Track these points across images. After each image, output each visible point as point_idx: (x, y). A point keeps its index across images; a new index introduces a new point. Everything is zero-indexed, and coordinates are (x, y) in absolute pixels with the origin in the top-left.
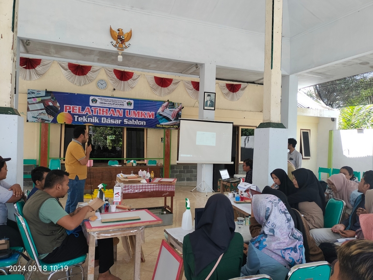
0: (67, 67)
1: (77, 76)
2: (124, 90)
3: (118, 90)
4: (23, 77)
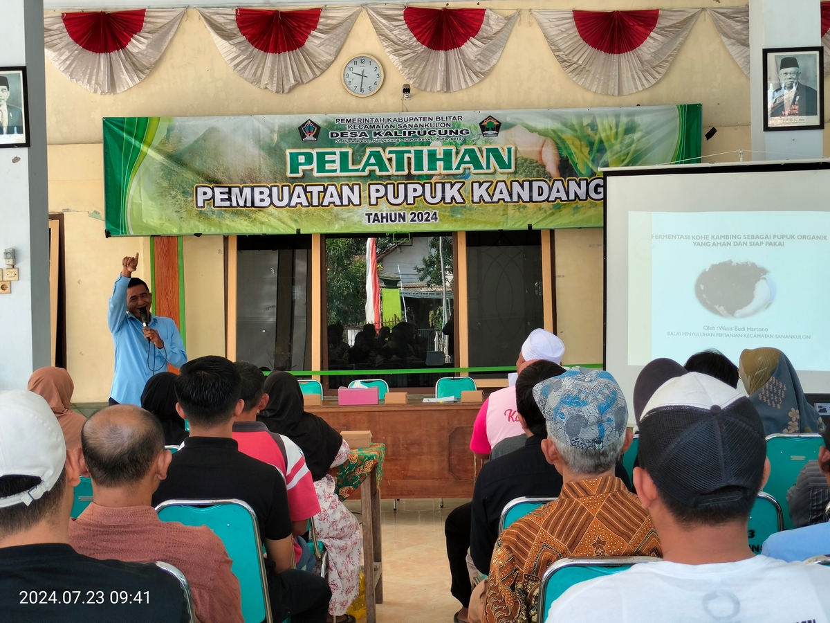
0: (234, 27)
1: (270, 56)
2: (447, 86)
3: (425, 90)
4: (89, 82)
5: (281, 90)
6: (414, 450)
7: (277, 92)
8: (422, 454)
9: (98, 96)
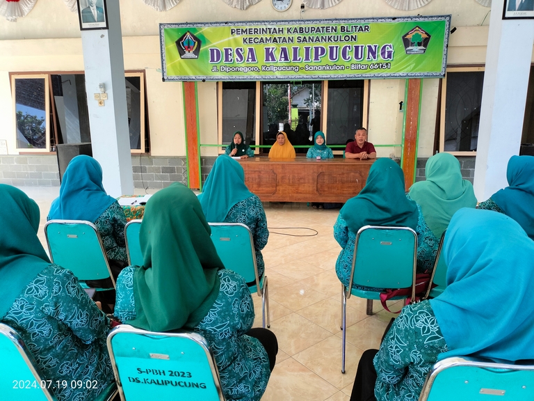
2: (323, 6)
3: (312, 8)
4: (154, 5)
5: (242, 8)
6: (302, 181)
7: (241, 9)
8: (305, 183)
9: (158, 12)
